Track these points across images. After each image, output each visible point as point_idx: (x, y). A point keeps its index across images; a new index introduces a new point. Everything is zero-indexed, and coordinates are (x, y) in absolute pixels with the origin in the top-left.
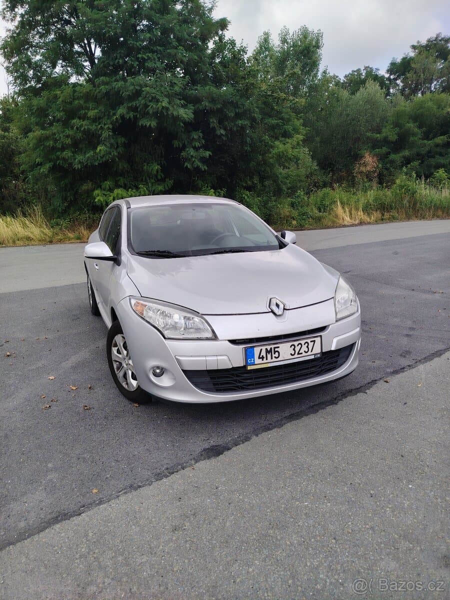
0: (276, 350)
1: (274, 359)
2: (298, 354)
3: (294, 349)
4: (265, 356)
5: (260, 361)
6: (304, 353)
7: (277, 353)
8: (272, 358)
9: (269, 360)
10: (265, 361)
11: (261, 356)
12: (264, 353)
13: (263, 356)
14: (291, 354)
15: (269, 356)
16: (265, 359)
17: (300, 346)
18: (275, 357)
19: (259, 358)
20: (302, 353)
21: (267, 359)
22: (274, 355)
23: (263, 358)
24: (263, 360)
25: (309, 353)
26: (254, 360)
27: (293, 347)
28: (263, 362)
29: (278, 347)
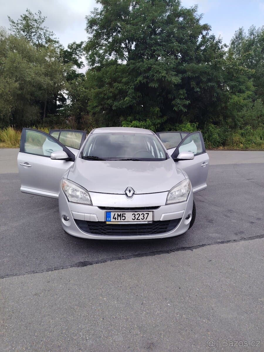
0: (123, 215)
1: (122, 220)
2: (137, 219)
3: (135, 216)
4: (117, 218)
5: (114, 220)
6: (141, 219)
7: (124, 217)
8: (121, 220)
9: (119, 220)
10: (117, 220)
11: (114, 218)
12: (116, 216)
13: (115, 217)
14: (133, 219)
15: (119, 218)
16: (117, 219)
17: (138, 215)
18: (123, 219)
19: (113, 218)
20: (139, 219)
21: (118, 220)
22: (122, 218)
23: (115, 219)
24: (115, 220)
25: (145, 220)
26: (110, 219)
27: (134, 215)
28: (115, 221)
29: (125, 214)
